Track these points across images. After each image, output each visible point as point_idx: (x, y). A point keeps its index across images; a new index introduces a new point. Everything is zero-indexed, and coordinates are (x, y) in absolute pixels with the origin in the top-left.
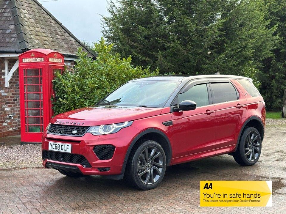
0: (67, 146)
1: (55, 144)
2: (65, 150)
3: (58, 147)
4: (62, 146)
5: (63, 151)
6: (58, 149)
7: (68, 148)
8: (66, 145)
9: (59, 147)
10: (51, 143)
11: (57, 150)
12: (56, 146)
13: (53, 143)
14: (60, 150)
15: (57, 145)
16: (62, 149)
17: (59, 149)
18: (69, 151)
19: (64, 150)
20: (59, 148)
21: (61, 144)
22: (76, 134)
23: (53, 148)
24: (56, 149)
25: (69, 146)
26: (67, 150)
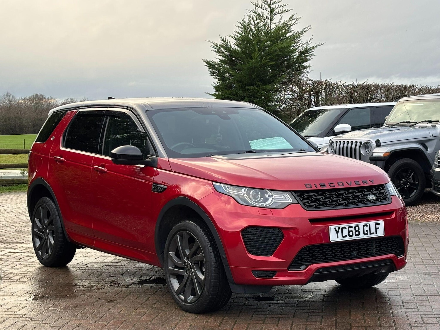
0: (376, 224)
1: (347, 227)
2: (373, 233)
3: (356, 231)
4: (365, 227)
5: (369, 236)
6: (356, 235)
7: (378, 228)
8: (372, 223)
9: (358, 231)
10: (337, 227)
11: (354, 238)
12: (350, 229)
13: (341, 226)
14: (362, 236)
15: (352, 227)
16: (366, 232)
17: (359, 235)
18: (381, 233)
19: (371, 234)
20: (357, 233)
21: (361, 224)
23: (344, 235)
24: (350, 236)
25: (379, 224)
26: (376, 233)
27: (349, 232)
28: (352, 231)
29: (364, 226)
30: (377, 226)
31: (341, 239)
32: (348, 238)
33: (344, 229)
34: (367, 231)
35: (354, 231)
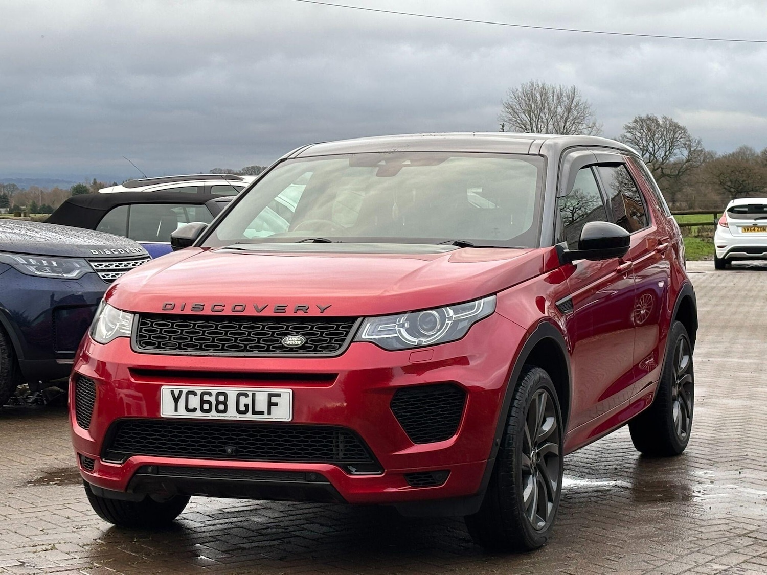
0: (270, 395)
1: (199, 392)
2: (262, 413)
3: (218, 403)
4: (242, 397)
5: (249, 416)
6: (219, 412)
7: (276, 404)
8: (261, 391)
9: (225, 403)
10: (176, 389)
11: (213, 415)
12: (206, 398)
13: (185, 388)
14: (232, 414)
15: (210, 394)
16: (242, 408)
17: (223, 412)
18: (283, 413)
19: (254, 412)
20: (221, 407)
21: (232, 390)
22: (303, 348)
23: (190, 407)
24: (204, 411)
25: (278, 395)
26: (269, 413)
27: (203, 402)
28: (209, 403)
29: (239, 395)
30: (274, 400)
31: (182, 413)
32: (199, 415)
33: (191, 396)
34: (246, 406)
35: (214, 403)
